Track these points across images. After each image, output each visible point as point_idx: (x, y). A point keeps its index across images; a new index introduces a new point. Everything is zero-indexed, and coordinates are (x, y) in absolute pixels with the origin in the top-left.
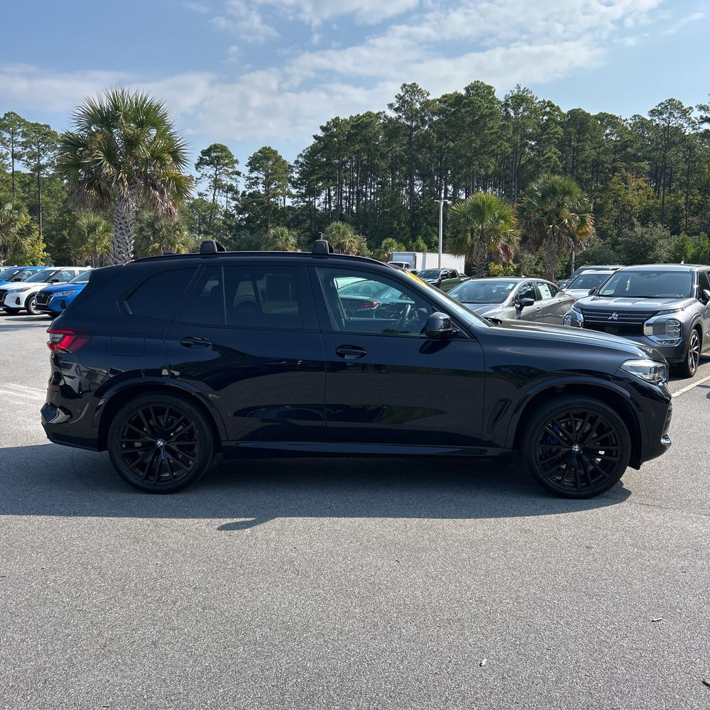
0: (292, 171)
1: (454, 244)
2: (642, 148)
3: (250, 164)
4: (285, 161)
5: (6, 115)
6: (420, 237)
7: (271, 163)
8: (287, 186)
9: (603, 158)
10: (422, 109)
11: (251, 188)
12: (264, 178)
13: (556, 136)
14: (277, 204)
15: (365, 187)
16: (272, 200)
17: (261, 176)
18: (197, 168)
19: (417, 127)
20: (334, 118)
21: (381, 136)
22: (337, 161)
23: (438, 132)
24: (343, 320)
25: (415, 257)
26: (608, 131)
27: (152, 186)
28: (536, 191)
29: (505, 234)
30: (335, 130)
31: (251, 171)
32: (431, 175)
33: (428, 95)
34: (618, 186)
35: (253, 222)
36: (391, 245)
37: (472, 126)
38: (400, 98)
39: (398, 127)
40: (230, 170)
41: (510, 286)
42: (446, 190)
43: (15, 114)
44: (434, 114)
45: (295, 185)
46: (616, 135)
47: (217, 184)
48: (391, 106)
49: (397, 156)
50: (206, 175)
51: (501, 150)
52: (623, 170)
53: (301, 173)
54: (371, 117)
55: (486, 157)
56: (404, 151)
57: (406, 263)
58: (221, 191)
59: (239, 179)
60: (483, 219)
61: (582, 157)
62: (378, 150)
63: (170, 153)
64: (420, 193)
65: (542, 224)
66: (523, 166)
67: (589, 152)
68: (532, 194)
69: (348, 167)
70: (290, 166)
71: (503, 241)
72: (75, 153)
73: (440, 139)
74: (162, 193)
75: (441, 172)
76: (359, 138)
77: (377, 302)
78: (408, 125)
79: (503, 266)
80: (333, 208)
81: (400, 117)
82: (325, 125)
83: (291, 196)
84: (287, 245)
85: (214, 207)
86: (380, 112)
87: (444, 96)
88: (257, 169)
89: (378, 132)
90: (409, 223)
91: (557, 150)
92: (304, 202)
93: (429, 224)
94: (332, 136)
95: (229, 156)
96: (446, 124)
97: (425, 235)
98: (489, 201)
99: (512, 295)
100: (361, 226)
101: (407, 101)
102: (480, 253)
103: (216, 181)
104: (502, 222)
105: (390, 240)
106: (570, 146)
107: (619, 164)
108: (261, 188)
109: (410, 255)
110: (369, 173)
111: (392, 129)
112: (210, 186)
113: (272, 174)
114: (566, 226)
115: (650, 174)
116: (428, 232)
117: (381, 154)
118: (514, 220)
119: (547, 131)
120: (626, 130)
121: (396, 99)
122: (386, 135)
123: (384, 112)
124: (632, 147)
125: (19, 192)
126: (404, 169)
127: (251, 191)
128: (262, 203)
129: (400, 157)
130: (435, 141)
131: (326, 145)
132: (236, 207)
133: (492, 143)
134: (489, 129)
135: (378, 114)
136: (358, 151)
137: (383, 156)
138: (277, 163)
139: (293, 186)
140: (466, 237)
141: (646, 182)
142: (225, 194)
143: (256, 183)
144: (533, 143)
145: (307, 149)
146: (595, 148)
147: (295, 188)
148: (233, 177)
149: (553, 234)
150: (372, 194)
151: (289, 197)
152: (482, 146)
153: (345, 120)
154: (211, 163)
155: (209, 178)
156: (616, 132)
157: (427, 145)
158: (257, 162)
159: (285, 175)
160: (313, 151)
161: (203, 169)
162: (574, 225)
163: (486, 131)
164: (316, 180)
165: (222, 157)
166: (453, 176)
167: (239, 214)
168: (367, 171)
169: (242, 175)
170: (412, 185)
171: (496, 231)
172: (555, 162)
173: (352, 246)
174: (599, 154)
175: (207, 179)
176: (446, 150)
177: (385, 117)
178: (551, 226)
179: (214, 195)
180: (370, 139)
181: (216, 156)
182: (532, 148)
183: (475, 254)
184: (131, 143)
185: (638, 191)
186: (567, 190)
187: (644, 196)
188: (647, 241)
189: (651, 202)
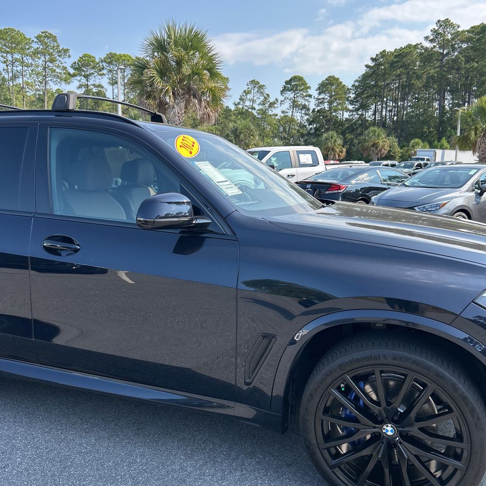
0: (349, 93)
3: (319, 88)
4: (345, 86)
6: (444, 138)
7: (334, 87)
8: (345, 104)
10: (453, 39)
11: (318, 106)
12: (329, 98)
14: (337, 117)
16: (334, 114)
17: (326, 97)
18: (281, 94)
19: (448, 54)
20: (381, 51)
21: (418, 62)
22: (383, 83)
23: (465, 57)
25: (436, 153)
27: (193, 95)
30: (382, 60)
31: (320, 94)
32: (458, 91)
33: (458, 28)
35: (319, 131)
36: (417, 144)
38: (434, 31)
39: (432, 54)
40: (305, 94)
41: (472, 173)
44: (463, 42)
45: (352, 102)
47: (295, 105)
48: (426, 38)
49: (430, 77)
50: (288, 98)
53: (356, 93)
54: (410, 48)
56: (437, 72)
57: (428, 158)
58: (297, 109)
59: (310, 100)
62: (416, 73)
63: (208, 70)
64: (450, 105)
69: (392, 88)
70: (348, 89)
73: (467, 62)
74: (200, 101)
76: (400, 64)
77: (346, 186)
78: (440, 52)
80: (379, 119)
81: (435, 47)
82: (374, 57)
84: (335, 145)
85: (292, 120)
86: (417, 44)
87: (472, 28)
88: (324, 92)
89: (416, 59)
90: (437, 128)
92: (358, 114)
93: (453, 128)
94: (380, 64)
95: (304, 84)
96: (472, 49)
99: (471, 182)
100: (399, 131)
101: (440, 33)
102: (482, 148)
103: (294, 101)
105: (417, 140)
108: (326, 106)
109: (431, 151)
111: (427, 57)
112: (290, 106)
113: (334, 95)
116: (451, 134)
117: (417, 76)
121: (432, 33)
122: (421, 61)
123: (421, 44)
126: (436, 86)
127: (319, 108)
128: (326, 117)
129: (432, 77)
130: (463, 64)
131: (374, 71)
132: (308, 120)
135: (416, 45)
136: (400, 75)
137: (419, 77)
138: (338, 88)
139: (350, 103)
142: (300, 111)
143: (322, 103)
145: (361, 76)
147: (352, 104)
148: (306, 99)
151: (347, 111)
153: (390, 52)
154: (292, 89)
155: (290, 100)
157: (456, 67)
158: (323, 87)
159: (344, 96)
160: (365, 77)
161: (286, 94)
165: (299, 85)
167: (309, 125)
168: (406, 89)
169: (312, 97)
170: (443, 99)
173: (384, 145)
175: (288, 100)
177: (422, 47)
179: (292, 112)
180: (409, 65)
181: (294, 84)
183: (477, 149)
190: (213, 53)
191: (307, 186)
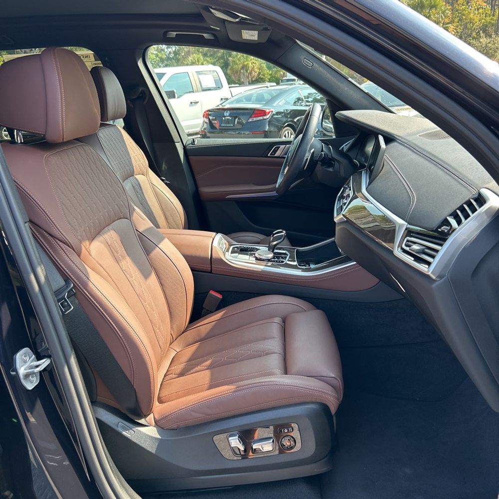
34: (463, 7)
77: (271, 110)
141: (485, 2)
173: (254, 66)
185: (478, 10)
186: (433, 3)
187: (483, 14)
188: (490, 49)
189: (488, 19)
191: (225, 114)
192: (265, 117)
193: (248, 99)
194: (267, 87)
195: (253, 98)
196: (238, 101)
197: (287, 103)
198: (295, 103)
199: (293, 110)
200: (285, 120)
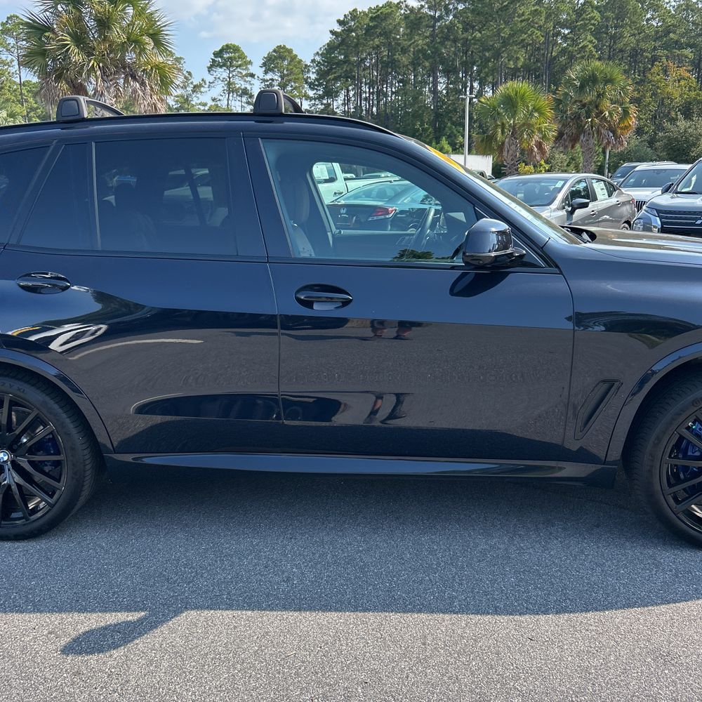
0: (309, 71)
1: (482, 141)
2: (686, 33)
3: (264, 64)
4: (301, 61)
5: (8, 18)
6: (444, 138)
7: (286, 63)
8: (303, 88)
9: (643, 45)
12: (280, 79)
13: (593, 22)
15: (385, 86)
17: (276, 77)
18: (209, 71)
19: (441, 17)
20: (351, 10)
21: (402, 29)
22: (355, 59)
23: (463, 22)
24: (329, 234)
26: (649, 16)
27: (131, 76)
28: (574, 80)
29: (540, 130)
30: (353, 23)
31: (266, 72)
32: (456, 72)
34: (658, 77)
37: (500, 13)
39: (421, 17)
40: (244, 72)
41: (559, 185)
42: (472, 87)
43: (17, 17)
45: (312, 86)
46: (657, 19)
47: (231, 89)
49: (419, 51)
50: (219, 78)
51: (532, 39)
52: (664, 59)
53: (318, 73)
54: (391, 8)
55: (515, 47)
56: (427, 44)
58: (235, 96)
59: (253, 81)
60: (515, 111)
61: (619, 46)
62: (399, 44)
63: (150, 35)
64: (444, 92)
65: (579, 118)
66: (555, 58)
67: (628, 39)
68: (569, 82)
69: (368, 65)
70: (306, 65)
71: (537, 137)
72: (40, 39)
73: (465, 30)
74: (143, 84)
75: (467, 67)
76: (378, 31)
77: (394, 208)
78: (431, 15)
79: (534, 167)
80: (352, 110)
81: (422, 7)
82: (342, 19)
83: (308, 98)
88: (272, 70)
89: (399, 23)
90: (432, 123)
91: (593, 38)
92: (322, 104)
93: (453, 123)
94: (350, 30)
95: (242, 57)
96: (473, 11)
97: (449, 137)
98: (522, 91)
99: (560, 196)
102: (511, 152)
103: (229, 84)
104: (536, 114)
106: (607, 34)
107: (660, 52)
110: (390, 70)
111: (414, 20)
112: (224, 90)
113: (288, 75)
114: (606, 119)
115: (692, 62)
116: (452, 132)
117: (402, 49)
118: (550, 113)
119: (582, 17)
120: (669, 13)
122: (407, 27)
124: (675, 33)
125: (31, 103)
126: (427, 64)
129: (422, 51)
130: (461, 33)
131: (343, 40)
133: (522, 31)
134: (519, 16)
135: (398, 4)
136: (378, 46)
137: (404, 51)
138: (293, 63)
139: (310, 87)
140: (495, 134)
141: (689, 71)
142: (239, 98)
144: (566, 32)
145: (324, 46)
146: (634, 35)
147: (313, 89)
148: (247, 79)
149: (592, 128)
150: (393, 93)
151: (306, 99)
152: (511, 36)
153: (364, 12)
154: (224, 65)
155: (223, 81)
156: (659, 16)
157: (452, 37)
158: (271, 62)
159: (301, 76)
160: (331, 48)
161: (215, 71)
162: (616, 118)
163: (516, 19)
164: (333, 80)
165: (235, 58)
166: (479, 72)
168: (388, 67)
169: (256, 77)
170: (435, 83)
171: (530, 126)
172: (591, 52)
174: (638, 41)
175: (220, 82)
176: (472, 41)
177: (407, 6)
178: (590, 120)
179: (228, 100)
180: (391, 32)
181: (227, 57)
182: (565, 38)
183: (505, 154)
184: (104, 24)
185: (679, 82)
186: (608, 77)
187: (685, 87)
188: (691, 136)
189: (693, 94)
190: (153, 9)
191: (342, 211)
192: (387, 216)
193: (368, 194)
194: (391, 182)
195: (373, 193)
196: (356, 197)
197: (413, 201)
198: (423, 201)
199: (420, 209)
200: (410, 220)
